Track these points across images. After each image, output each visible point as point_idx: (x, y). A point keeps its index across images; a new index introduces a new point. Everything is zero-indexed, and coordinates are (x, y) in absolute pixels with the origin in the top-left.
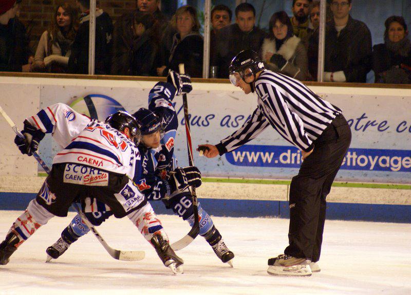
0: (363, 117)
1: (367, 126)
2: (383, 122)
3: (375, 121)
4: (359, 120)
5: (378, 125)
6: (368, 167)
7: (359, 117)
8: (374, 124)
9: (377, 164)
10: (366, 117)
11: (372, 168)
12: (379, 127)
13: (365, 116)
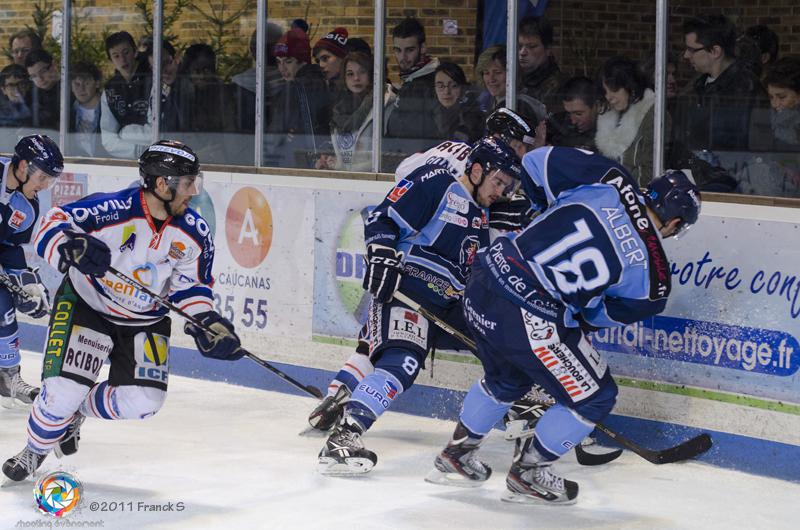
0: (706, 260)
1: (711, 277)
2: (732, 272)
3: (722, 268)
4: (700, 264)
5: (725, 278)
6: (710, 360)
7: (701, 260)
8: (721, 273)
9: (724, 357)
10: (710, 260)
11: (717, 362)
12: (728, 281)
13: (708, 258)
